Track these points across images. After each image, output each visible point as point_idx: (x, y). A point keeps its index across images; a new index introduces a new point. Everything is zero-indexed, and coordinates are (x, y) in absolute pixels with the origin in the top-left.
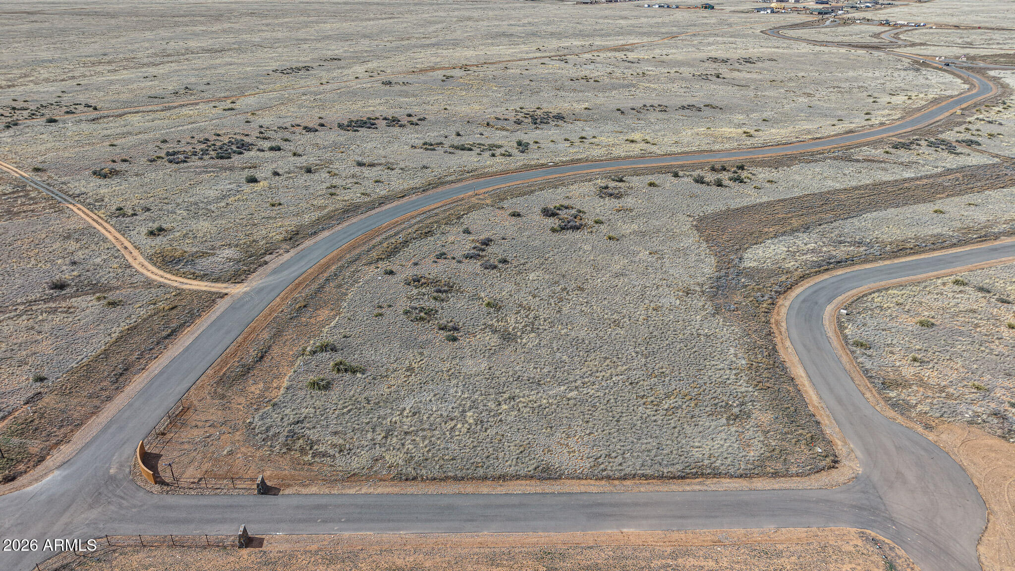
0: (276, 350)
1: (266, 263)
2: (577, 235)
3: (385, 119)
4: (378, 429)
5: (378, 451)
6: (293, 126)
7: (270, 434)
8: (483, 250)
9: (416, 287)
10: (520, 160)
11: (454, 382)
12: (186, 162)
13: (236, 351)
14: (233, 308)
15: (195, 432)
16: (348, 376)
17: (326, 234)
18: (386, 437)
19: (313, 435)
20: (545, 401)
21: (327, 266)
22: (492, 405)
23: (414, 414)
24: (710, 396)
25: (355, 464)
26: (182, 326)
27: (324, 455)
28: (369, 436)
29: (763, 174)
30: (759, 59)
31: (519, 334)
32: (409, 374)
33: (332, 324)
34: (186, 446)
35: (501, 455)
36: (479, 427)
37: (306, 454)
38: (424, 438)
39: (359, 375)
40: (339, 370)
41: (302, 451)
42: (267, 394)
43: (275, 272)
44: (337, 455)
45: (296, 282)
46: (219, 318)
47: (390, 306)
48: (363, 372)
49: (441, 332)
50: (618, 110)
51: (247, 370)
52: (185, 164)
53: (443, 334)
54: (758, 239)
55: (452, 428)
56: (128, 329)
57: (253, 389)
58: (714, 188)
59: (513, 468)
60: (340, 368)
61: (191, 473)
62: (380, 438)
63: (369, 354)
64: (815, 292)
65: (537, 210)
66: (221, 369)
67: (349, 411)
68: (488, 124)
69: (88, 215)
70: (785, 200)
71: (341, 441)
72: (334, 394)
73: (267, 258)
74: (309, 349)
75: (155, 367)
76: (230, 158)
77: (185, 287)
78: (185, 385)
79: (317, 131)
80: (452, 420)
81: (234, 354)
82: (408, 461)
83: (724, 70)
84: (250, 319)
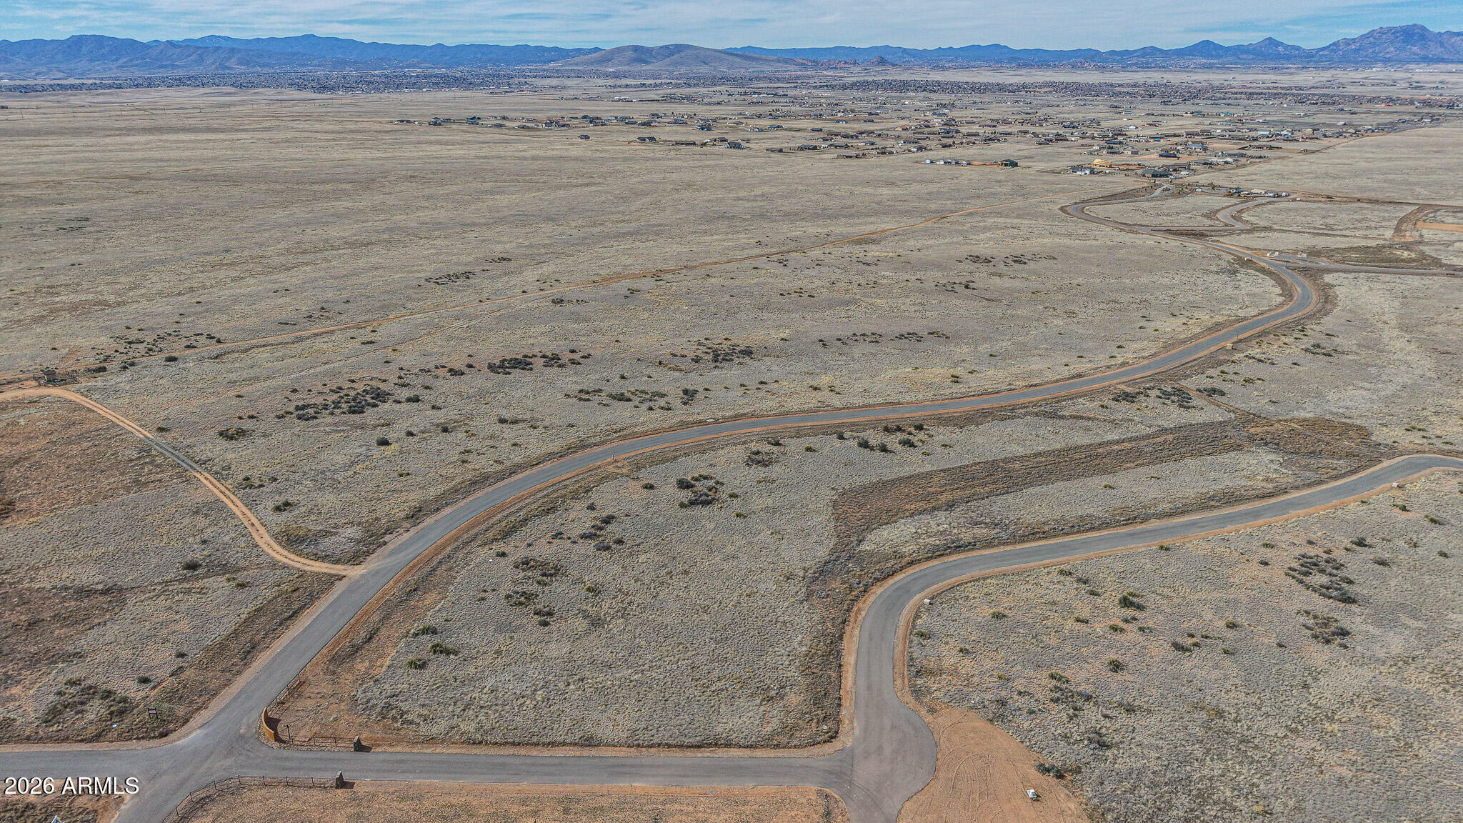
0: (383, 632)
1: (385, 543)
2: (706, 511)
3: (544, 356)
4: (459, 703)
5: (455, 721)
6: (436, 367)
7: (370, 705)
8: (601, 529)
9: (524, 570)
10: (681, 413)
11: (534, 664)
12: (316, 418)
13: (349, 632)
14: (350, 590)
15: (309, 702)
16: (442, 657)
17: (448, 510)
18: (464, 710)
19: (404, 706)
20: (609, 683)
21: (443, 547)
22: (561, 685)
23: (492, 691)
24: (758, 680)
25: (435, 730)
26: (302, 608)
27: (411, 722)
28: (451, 709)
30: (1034, 257)
31: (608, 619)
32: (496, 656)
33: (437, 608)
34: (301, 713)
35: (556, 726)
36: (544, 704)
37: (397, 722)
38: (496, 712)
39: (452, 656)
40: (435, 652)
41: (394, 719)
42: (370, 671)
43: (392, 553)
44: (422, 723)
45: (411, 564)
46: (335, 601)
47: (494, 590)
48: (456, 653)
49: (536, 617)
50: (821, 341)
51: (356, 649)
52: (315, 421)
53: (538, 618)
54: (894, 517)
55: (521, 704)
56: (255, 610)
57: (359, 667)
58: (877, 454)
59: (562, 737)
60: (437, 649)
61: (304, 734)
62: (459, 710)
63: (465, 638)
65: (674, 481)
66: (334, 649)
67: (438, 688)
68: (660, 363)
69: (215, 486)
71: (427, 712)
72: (427, 673)
73: (387, 538)
74: (412, 632)
75: (278, 646)
76: (363, 412)
77: (307, 568)
78: (303, 662)
79: (463, 373)
80: (523, 697)
81: (346, 636)
82: (477, 730)
84: (364, 602)
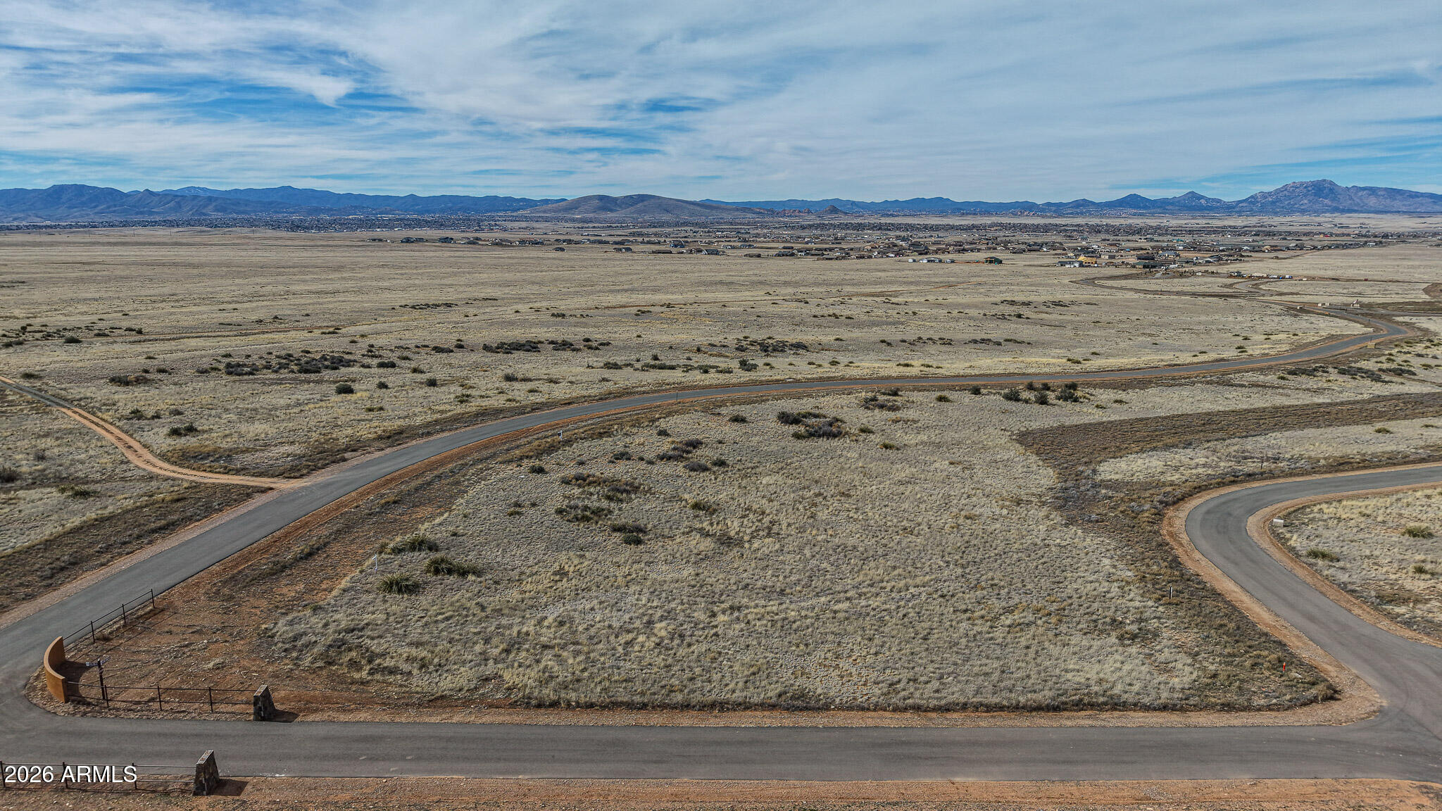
0: (336, 548)
1: (344, 460)
2: (835, 443)
3: (552, 342)
4: (495, 641)
5: (490, 668)
6: (417, 347)
7: (299, 643)
8: (688, 452)
9: (579, 486)
10: (746, 376)
11: (633, 588)
12: (253, 374)
13: (270, 546)
14: (276, 502)
15: (167, 639)
16: (452, 579)
17: (446, 434)
18: (507, 651)
19: (375, 646)
20: (793, 613)
21: (442, 463)
22: (700, 615)
23: (562, 624)
24: (1082, 611)
25: (446, 683)
26: (190, 519)
27: (392, 671)
28: (478, 648)
29: (1105, 396)
30: (1073, 303)
31: (746, 538)
32: (558, 578)
33: (438, 521)
34: (143, 656)
35: (716, 677)
36: (677, 642)
37: (360, 669)
38: (576, 653)
39: (471, 577)
40: (437, 572)
41: (354, 664)
42: (306, 597)
43: (355, 468)
44: (415, 672)
45: (388, 477)
46: (249, 512)
47: (534, 505)
48: (478, 573)
49: (618, 534)
50: (883, 341)
51: (280, 569)
52: (251, 377)
53: (618, 537)
54: (1118, 453)
55: (627, 643)
56: (96, 520)
57: (285, 590)
58: (1037, 406)
59: (737, 694)
60: (441, 569)
61: (140, 691)
62: (496, 652)
63: (492, 555)
64: (1224, 503)
65: (774, 417)
66: (236, 566)
67: (447, 619)
68: (699, 350)
69: (86, 418)
70: (1148, 419)
71: (424, 654)
72: (424, 600)
73: (347, 455)
74: (391, 545)
75: (123, 563)
76: (319, 372)
77: (206, 481)
78: (169, 581)
79: (452, 351)
80: (629, 631)
81: (265, 550)
82: (542, 683)
83: (1025, 311)
84: (304, 513)
